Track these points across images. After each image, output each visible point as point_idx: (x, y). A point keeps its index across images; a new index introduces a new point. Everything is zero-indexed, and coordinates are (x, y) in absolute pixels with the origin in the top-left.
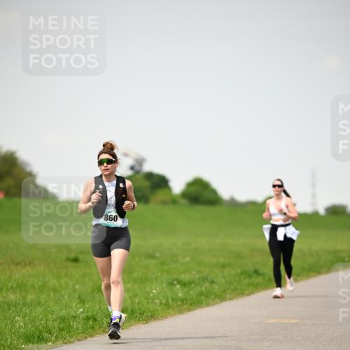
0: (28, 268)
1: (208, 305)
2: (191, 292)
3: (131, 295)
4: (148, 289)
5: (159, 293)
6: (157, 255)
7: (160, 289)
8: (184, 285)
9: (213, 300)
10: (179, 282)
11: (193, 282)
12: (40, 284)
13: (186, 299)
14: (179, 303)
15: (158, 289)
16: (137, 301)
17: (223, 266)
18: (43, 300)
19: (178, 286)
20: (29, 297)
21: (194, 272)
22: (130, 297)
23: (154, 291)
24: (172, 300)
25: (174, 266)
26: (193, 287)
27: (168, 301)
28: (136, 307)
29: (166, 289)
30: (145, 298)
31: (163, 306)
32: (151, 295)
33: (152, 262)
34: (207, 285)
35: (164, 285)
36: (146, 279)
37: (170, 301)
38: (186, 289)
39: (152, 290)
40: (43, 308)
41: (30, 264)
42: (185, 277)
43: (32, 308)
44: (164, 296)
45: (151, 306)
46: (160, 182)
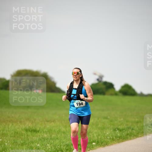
0: (52, 123)
1: (131, 139)
2: (123, 134)
3: (97, 135)
4: (105, 132)
5: (109, 134)
6: (109, 117)
7: (110, 132)
8: (120, 130)
9: (133, 137)
10: (118, 129)
11: (124, 129)
12: (58, 130)
13: (121, 137)
14: (118, 139)
15: (109, 132)
16: (100, 137)
17: (137, 122)
18: (59, 137)
19: (118, 131)
20: (53, 136)
21: (125, 125)
22: (97, 136)
23: (107, 133)
24: (115, 137)
25: (116, 122)
26: (124, 132)
27: (113, 138)
28: (99, 140)
29: (112, 132)
30: (104, 136)
31: (111, 140)
32: (106, 135)
33: (106, 120)
34: (130, 130)
35: (112, 130)
36: (104, 128)
37: (114, 138)
38: (121, 133)
39: (106, 132)
40: (59, 140)
41: (53, 122)
42: (121, 127)
43: (54, 140)
44: (111, 135)
45: (106, 140)
46: (110, 86)
